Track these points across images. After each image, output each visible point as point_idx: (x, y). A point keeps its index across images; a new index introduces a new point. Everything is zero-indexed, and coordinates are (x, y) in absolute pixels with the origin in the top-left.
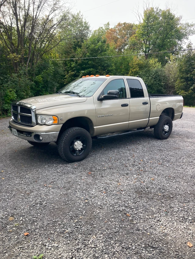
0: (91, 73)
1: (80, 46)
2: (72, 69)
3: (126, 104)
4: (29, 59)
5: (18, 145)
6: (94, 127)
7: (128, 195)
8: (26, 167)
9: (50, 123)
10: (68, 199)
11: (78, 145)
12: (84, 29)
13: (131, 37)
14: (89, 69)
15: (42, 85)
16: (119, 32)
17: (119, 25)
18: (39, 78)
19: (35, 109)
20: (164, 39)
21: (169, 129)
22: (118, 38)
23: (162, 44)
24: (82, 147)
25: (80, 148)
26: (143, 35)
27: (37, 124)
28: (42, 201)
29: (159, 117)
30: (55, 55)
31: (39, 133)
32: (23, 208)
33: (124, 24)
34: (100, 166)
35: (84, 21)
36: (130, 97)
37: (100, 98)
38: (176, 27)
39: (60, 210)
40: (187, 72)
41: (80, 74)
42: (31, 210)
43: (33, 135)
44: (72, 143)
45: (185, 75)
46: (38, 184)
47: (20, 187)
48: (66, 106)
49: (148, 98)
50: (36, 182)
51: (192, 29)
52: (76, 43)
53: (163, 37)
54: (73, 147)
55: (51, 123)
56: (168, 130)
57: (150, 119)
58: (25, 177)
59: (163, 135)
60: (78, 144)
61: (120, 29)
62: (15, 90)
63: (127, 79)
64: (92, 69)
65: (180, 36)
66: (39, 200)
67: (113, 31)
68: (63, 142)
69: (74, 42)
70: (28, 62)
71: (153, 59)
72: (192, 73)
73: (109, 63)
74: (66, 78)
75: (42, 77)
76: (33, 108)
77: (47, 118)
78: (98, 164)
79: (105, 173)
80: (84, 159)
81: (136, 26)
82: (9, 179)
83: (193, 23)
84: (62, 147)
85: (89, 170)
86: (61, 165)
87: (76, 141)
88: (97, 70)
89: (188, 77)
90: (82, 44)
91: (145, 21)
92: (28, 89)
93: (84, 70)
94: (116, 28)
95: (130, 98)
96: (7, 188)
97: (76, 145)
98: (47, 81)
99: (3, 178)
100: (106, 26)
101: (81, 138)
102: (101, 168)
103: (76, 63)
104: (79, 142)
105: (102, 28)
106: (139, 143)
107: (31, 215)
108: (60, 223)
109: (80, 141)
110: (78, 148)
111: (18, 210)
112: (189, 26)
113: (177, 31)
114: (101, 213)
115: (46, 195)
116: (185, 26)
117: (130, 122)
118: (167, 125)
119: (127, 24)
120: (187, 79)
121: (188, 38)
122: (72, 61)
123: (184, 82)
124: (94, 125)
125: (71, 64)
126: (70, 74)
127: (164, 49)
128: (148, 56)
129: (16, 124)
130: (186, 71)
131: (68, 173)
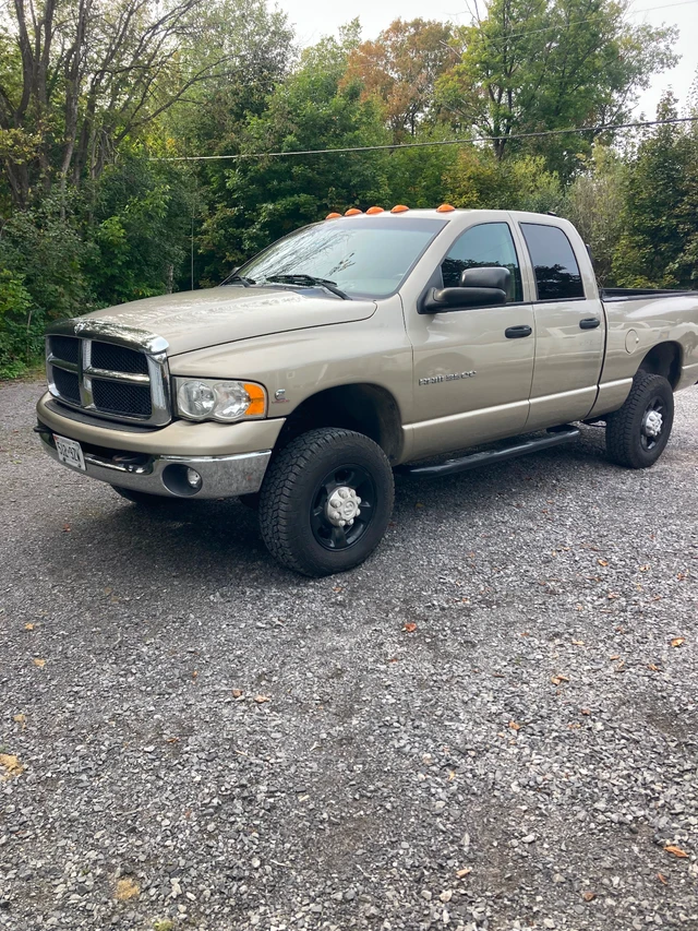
0: (302, 210)
1: (259, 109)
2: (227, 195)
3: (521, 328)
4: (71, 153)
5: (69, 498)
6: (405, 427)
7: (623, 738)
8: (127, 604)
9: (230, 414)
10: (364, 764)
11: (344, 504)
12: (272, 44)
13: (444, 76)
14: (292, 195)
15: (123, 258)
16: (397, 56)
17: (397, 28)
18: (113, 228)
19: (165, 351)
20: (566, 84)
21: (662, 426)
22: (392, 82)
23: (558, 102)
24: (359, 512)
25: (352, 515)
26: (486, 66)
27: (176, 417)
28: (249, 781)
29: (631, 380)
30: (160, 141)
31: (186, 461)
32: (167, 822)
33: (417, 24)
34: (442, 591)
35: (270, 10)
36: (534, 297)
37: (430, 301)
38: (608, 40)
39: (347, 833)
40: (657, 207)
41: (259, 215)
42: (211, 836)
43: (159, 467)
44: (321, 497)
45: (647, 221)
46: (205, 690)
47: (126, 706)
48: (287, 339)
49: (599, 300)
50: (194, 677)
51: (662, 46)
52: (241, 95)
53: (563, 77)
54: (324, 513)
55: (235, 411)
56: (659, 429)
57: (604, 389)
58: (139, 656)
59: (642, 451)
60: (342, 500)
61: (402, 45)
62: (23, 276)
63: (521, 224)
64: (303, 197)
65: (620, 75)
66: (232, 779)
67: (373, 51)
68: (287, 492)
69: (235, 93)
70: (67, 165)
71: (528, 157)
72: (677, 211)
73: (367, 173)
74: (205, 232)
75: (125, 226)
76: (156, 345)
77: (220, 389)
78: (428, 583)
79: (473, 627)
80: (363, 562)
81: (462, 31)
82: (66, 665)
83: (667, 26)
84: (282, 514)
85: (400, 612)
86: (274, 591)
87: (333, 489)
88: (321, 199)
89: (659, 229)
90: (268, 98)
91: (495, 13)
92: (74, 271)
93: (273, 202)
94: (386, 39)
95: (536, 303)
96: (67, 715)
97: (334, 506)
98: (143, 241)
99: (37, 661)
100: (346, 32)
101: (353, 474)
102: (447, 602)
103: (244, 172)
104: (345, 490)
105: (331, 39)
106: (555, 486)
107: (218, 863)
108: (374, 910)
109: (350, 485)
110: (344, 516)
111: (147, 838)
112: (651, 35)
113: (612, 53)
114: (546, 846)
115: (258, 748)
116: (639, 37)
117: (532, 401)
118: (654, 409)
119: (425, 25)
120: (655, 235)
121: (646, 82)
122: (229, 164)
123: (645, 244)
124: (404, 418)
125: (224, 178)
126: (219, 215)
127: (565, 122)
128: (504, 147)
129: (73, 414)
130: (654, 203)
131: (316, 628)
